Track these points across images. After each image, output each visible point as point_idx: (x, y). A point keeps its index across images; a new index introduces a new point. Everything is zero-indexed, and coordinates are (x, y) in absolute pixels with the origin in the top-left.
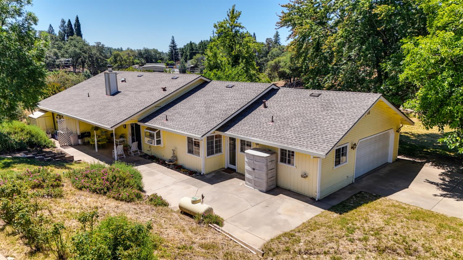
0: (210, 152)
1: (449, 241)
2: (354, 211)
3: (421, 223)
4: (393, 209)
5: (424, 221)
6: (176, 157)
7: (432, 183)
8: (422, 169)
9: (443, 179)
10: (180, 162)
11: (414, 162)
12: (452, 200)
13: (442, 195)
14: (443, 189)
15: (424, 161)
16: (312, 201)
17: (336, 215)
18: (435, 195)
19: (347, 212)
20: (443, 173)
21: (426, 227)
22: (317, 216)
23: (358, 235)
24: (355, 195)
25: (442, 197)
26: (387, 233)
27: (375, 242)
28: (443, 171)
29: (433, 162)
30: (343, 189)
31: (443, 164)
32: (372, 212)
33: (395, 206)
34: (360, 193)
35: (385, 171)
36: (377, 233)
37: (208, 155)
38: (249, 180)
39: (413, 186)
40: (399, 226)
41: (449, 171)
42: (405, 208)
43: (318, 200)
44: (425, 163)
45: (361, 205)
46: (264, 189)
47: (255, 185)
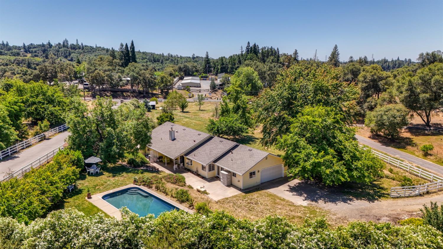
0: (210, 170)
2: (251, 193)
6: (198, 171)
7: (289, 186)
8: (293, 180)
10: (199, 173)
15: (299, 177)
16: (240, 190)
17: (244, 194)
19: (249, 193)
20: (299, 183)
22: (238, 194)
23: (246, 199)
24: (256, 189)
26: (255, 199)
27: (249, 201)
30: (254, 186)
33: (265, 192)
35: (276, 180)
36: (252, 199)
37: (209, 171)
38: (222, 182)
40: (260, 198)
41: (302, 182)
43: (242, 190)
45: (255, 192)
46: (226, 185)
47: (224, 184)
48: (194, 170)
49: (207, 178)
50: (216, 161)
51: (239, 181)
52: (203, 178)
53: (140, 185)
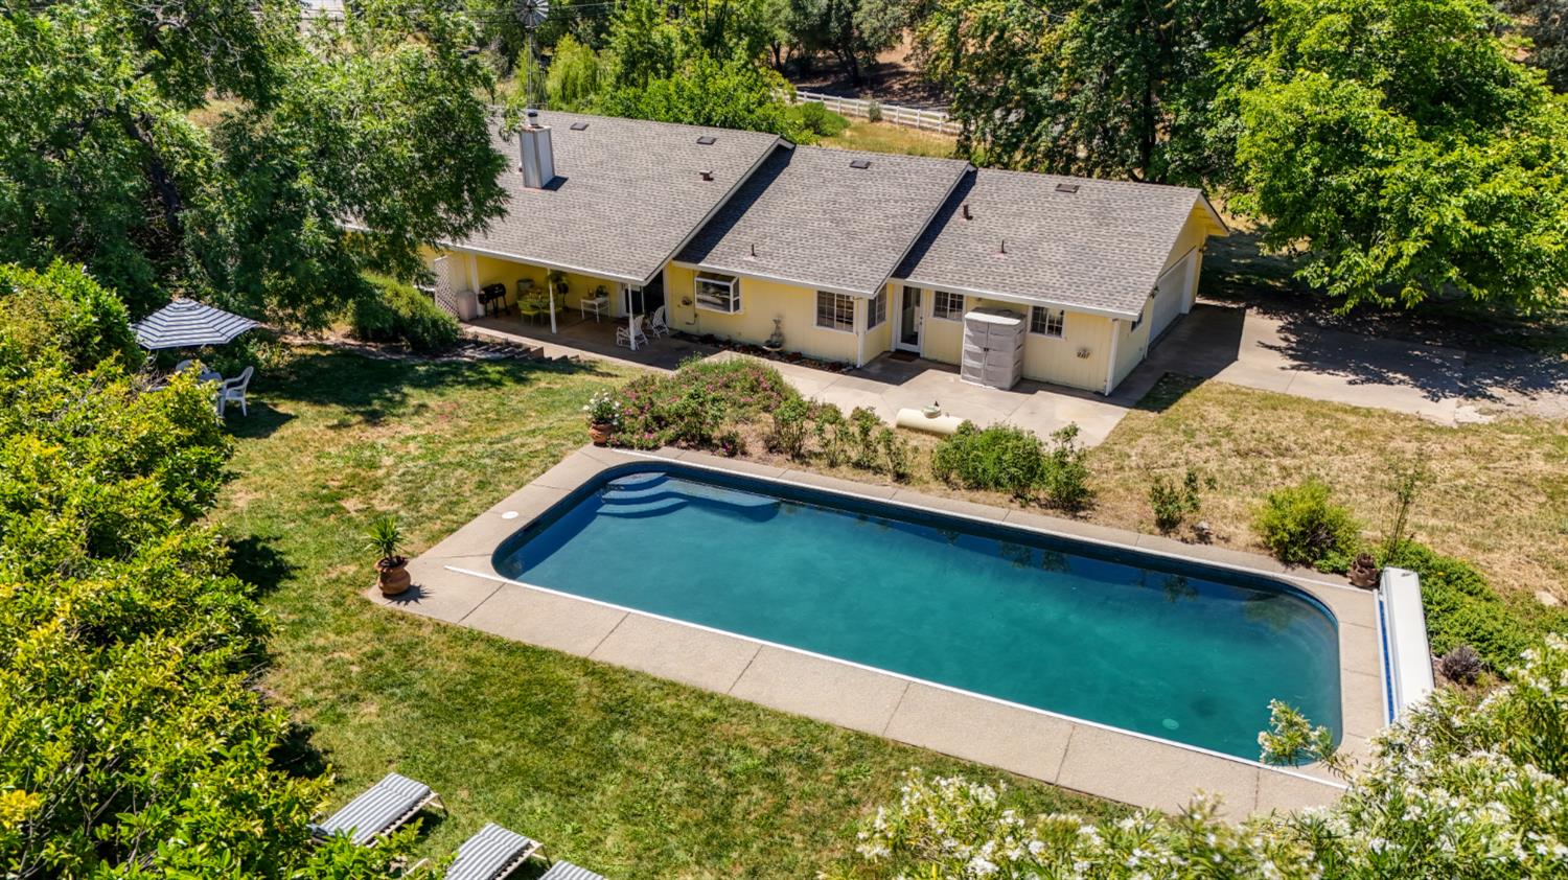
0: (871, 324)
1: (1328, 432)
2: (1174, 407)
3: (1281, 412)
4: (1231, 396)
5: (1285, 409)
7: (1271, 347)
8: (1246, 323)
9: (1286, 339)
11: (1225, 309)
12: (1310, 373)
13: (1293, 368)
14: (1292, 357)
15: (1242, 305)
16: (1098, 396)
17: (1152, 415)
18: (1283, 368)
19: (1166, 408)
20: (1283, 328)
21: (1291, 417)
22: (1125, 419)
23: (1201, 438)
24: (1161, 380)
25: (1294, 372)
26: (1240, 431)
27: (1231, 445)
28: (1281, 323)
29: (1259, 306)
30: (1133, 372)
31: (1277, 310)
32: (1203, 404)
33: (1232, 392)
34: (1166, 375)
35: (1184, 331)
36: (1228, 432)
37: (869, 327)
38: (973, 371)
39: (1242, 354)
40: (1252, 420)
41: (1290, 323)
42: (1247, 394)
43: (1110, 395)
44: (1245, 309)
45: (1180, 396)
46: (1008, 385)
47: (989, 378)
48: (758, 331)
49: (860, 363)
50: (905, 268)
51: (1084, 354)
52: (836, 366)
53: (656, 448)
